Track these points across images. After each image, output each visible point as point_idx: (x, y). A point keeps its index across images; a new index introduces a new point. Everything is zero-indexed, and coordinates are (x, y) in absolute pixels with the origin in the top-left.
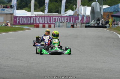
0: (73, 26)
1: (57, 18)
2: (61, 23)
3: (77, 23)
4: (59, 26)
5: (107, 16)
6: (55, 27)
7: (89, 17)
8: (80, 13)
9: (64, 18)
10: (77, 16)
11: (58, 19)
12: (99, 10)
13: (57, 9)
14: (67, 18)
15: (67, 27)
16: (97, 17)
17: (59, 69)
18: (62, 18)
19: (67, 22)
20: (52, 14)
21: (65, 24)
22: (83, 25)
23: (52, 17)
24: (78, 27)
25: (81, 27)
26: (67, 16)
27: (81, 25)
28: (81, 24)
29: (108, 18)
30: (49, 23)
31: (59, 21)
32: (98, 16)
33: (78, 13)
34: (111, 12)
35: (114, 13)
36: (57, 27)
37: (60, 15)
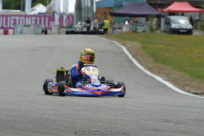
0: (45, 32)
1: (17, 18)
2: (25, 26)
3: (52, 27)
4: (21, 33)
5: (103, 14)
6: (14, 34)
7: (73, 17)
8: (56, 10)
9: (30, 18)
10: (51, 14)
11: (19, 20)
12: (89, 5)
13: (18, 3)
14: (35, 18)
15: (35, 34)
16: (86, 16)
17: (21, 105)
18: (27, 18)
19: (36, 25)
20: (10, 12)
21: (32, 28)
22: (62, 29)
23: (10, 16)
24: (54, 34)
25: (59, 33)
26: (34, 16)
27: (59, 30)
28: (60, 28)
29: (105, 17)
30: (5, 26)
31: (22, 23)
32: (88, 15)
33: (53, 10)
34: (110, 8)
35: (115, 9)
36: (18, 33)
37: (23, 13)
